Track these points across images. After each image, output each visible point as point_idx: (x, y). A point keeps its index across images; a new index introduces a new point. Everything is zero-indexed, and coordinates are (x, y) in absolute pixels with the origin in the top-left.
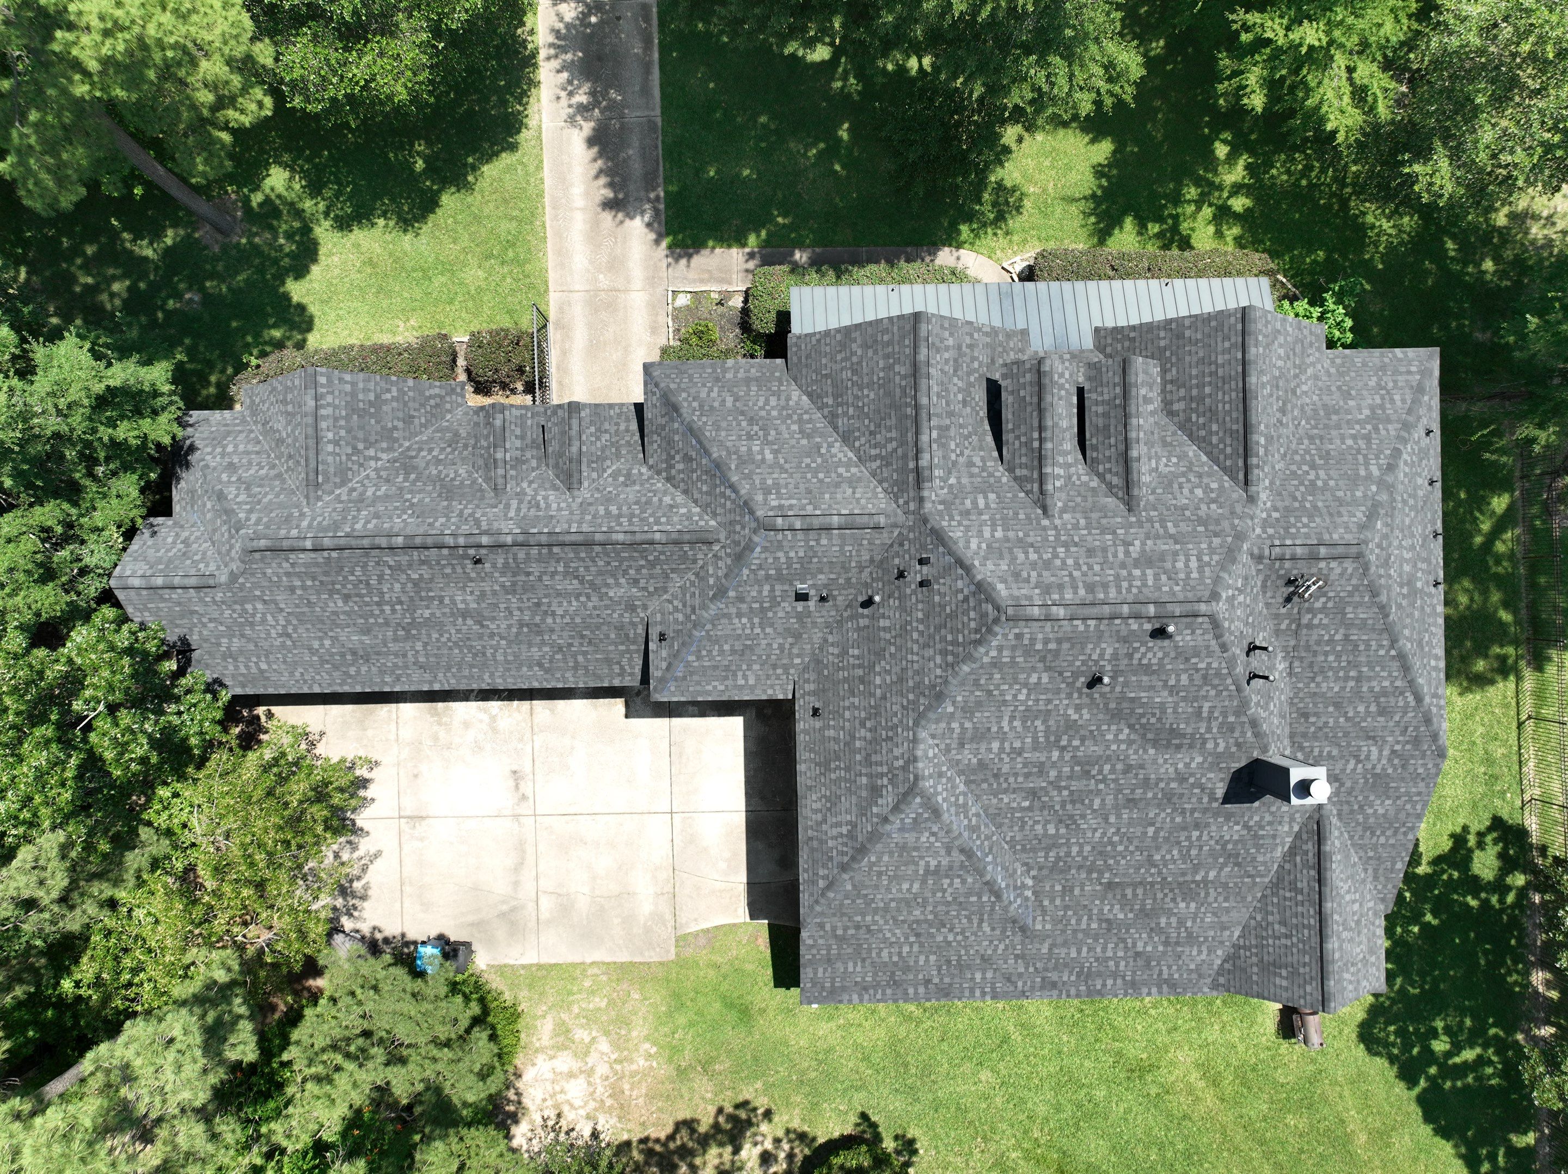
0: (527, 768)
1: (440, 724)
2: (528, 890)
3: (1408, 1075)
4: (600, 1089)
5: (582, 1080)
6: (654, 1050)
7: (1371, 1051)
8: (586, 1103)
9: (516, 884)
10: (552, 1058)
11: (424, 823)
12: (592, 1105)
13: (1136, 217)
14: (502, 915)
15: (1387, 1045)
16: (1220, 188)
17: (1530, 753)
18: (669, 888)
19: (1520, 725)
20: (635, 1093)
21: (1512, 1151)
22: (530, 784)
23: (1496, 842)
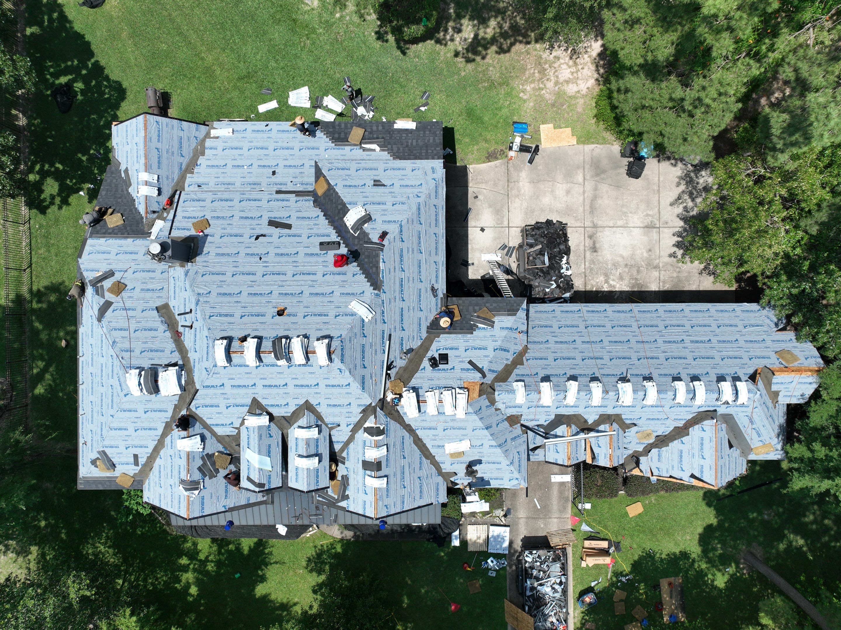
0: (588, 254)
1: (636, 279)
2: (589, 186)
3: (98, 69)
4: (551, 74)
5: (561, 79)
6: (521, 95)
7: (119, 84)
8: (559, 66)
9: (596, 189)
10: (578, 92)
11: (646, 224)
12: (556, 65)
13: (242, 554)
14: (604, 172)
15: (110, 86)
16: (195, 570)
17: (25, 250)
18: (511, 185)
19: (30, 266)
20: (532, 71)
21: (40, 24)
22: (587, 245)
23: (44, 200)
